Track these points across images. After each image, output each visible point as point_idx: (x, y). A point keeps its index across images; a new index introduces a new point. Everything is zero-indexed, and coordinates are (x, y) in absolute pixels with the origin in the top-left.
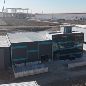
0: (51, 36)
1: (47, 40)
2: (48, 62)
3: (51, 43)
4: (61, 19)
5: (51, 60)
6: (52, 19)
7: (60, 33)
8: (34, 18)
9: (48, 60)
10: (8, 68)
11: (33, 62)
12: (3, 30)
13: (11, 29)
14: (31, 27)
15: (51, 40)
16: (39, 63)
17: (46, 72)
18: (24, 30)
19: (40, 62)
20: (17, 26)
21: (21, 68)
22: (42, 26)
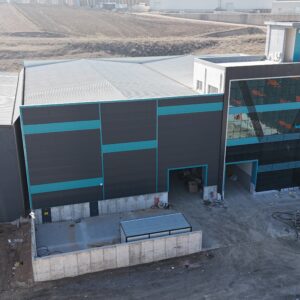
0: (223, 72)
1: (201, 92)
2: (202, 196)
3: (217, 107)
4: (254, 11)
5: (213, 188)
6: (217, 10)
7: (264, 58)
8: (148, 8)
9: (201, 187)
10: (13, 223)
11: (131, 199)
12: (17, 52)
13: (50, 48)
14: (133, 40)
15: (221, 91)
16: (157, 200)
17: (192, 251)
18: (102, 52)
19: (164, 197)
20: (78, 36)
21: (72, 226)
22: (179, 38)
